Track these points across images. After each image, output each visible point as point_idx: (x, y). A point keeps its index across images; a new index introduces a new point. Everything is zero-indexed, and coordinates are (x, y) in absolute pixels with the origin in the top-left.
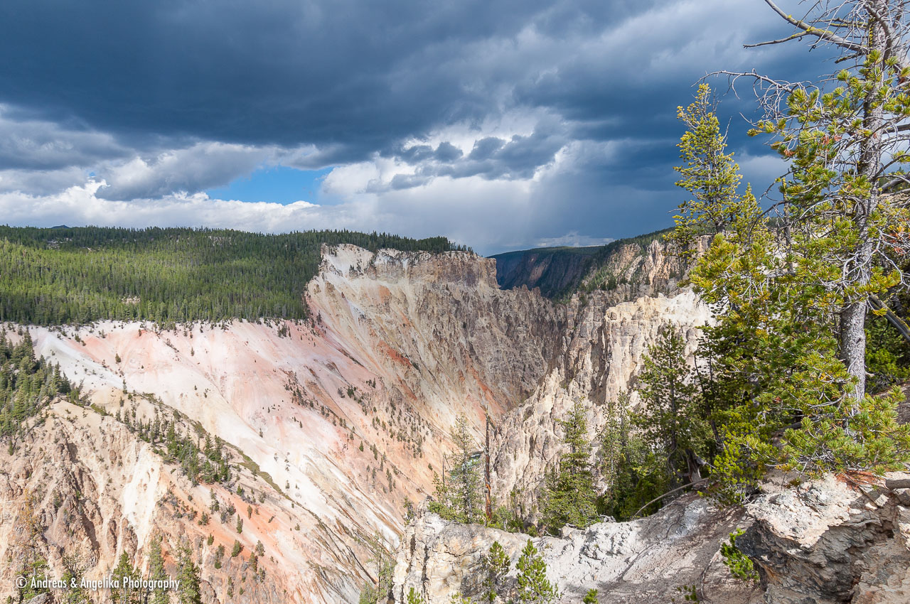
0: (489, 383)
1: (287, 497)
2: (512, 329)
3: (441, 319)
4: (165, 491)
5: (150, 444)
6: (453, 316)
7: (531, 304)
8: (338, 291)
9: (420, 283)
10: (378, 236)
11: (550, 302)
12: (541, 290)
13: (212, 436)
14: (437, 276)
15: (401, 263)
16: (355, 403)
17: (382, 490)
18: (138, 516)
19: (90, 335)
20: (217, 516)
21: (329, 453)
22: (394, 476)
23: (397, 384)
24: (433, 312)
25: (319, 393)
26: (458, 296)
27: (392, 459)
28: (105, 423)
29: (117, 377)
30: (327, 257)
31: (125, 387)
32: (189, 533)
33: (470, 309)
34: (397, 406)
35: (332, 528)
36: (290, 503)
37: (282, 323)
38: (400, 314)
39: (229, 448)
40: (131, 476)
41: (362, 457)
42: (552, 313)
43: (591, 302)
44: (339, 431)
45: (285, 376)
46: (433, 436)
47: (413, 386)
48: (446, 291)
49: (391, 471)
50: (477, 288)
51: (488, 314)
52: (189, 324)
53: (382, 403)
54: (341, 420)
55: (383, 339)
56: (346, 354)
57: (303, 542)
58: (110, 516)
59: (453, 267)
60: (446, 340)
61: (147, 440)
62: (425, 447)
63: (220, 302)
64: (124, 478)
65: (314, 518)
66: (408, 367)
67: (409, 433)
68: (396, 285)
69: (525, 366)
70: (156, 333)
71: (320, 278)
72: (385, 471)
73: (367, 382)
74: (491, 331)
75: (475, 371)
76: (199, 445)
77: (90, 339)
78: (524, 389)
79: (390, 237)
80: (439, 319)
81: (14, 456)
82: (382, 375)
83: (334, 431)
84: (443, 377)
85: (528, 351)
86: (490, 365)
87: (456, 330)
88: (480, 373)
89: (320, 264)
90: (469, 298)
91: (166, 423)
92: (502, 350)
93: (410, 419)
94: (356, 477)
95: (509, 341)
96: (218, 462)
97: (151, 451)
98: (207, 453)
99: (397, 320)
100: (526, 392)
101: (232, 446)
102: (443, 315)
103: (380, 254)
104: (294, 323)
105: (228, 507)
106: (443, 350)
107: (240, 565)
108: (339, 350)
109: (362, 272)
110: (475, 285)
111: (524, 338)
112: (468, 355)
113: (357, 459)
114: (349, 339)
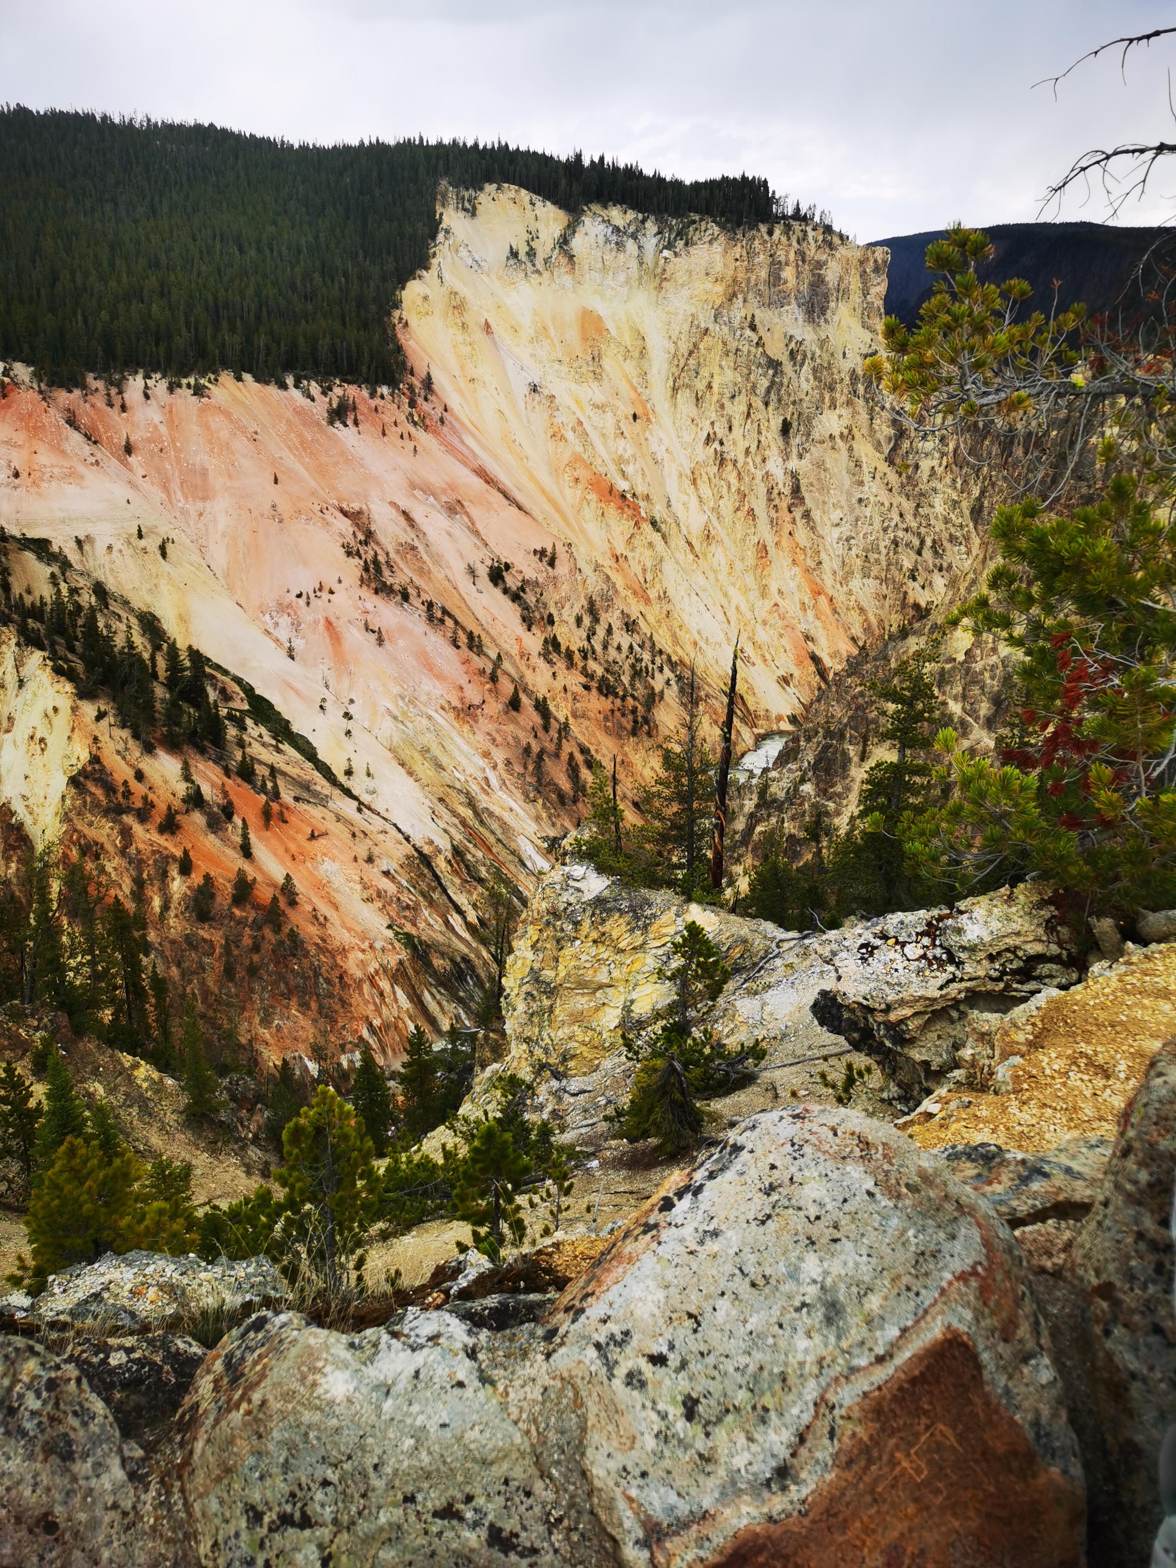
0: (828, 577)
1: (348, 793)
2: (906, 445)
3: (730, 409)
4: (85, 756)
5: (46, 654)
6: (758, 403)
8: (476, 314)
9: (682, 305)
10: (586, 162)
13: (181, 644)
15: (639, 246)
16: (505, 602)
17: (555, 798)
18: (31, 802)
20: (199, 819)
21: (443, 708)
22: (585, 772)
23: (606, 563)
24: (709, 387)
25: (422, 571)
26: (777, 350)
27: (583, 734)
30: (451, 218)
32: (141, 846)
33: (805, 386)
34: (602, 615)
35: (441, 862)
36: (354, 804)
37: (338, 391)
38: (628, 387)
39: (221, 677)
40: (11, 718)
41: (517, 723)
44: (466, 662)
45: (344, 524)
46: (682, 691)
47: (644, 571)
48: (748, 332)
49: (579, 758)
51: (849, 403)
52: (116, 376)
53: (567, 604)
54: (470, 636)
55: (579, 448)
56: (489, 481)
57: (383, 887)
59: (774, 267)
60: (735, 463)
61: (39, 646)
65: (404, 841)
66: (636, 524)
67: (626, 679)
68: (621, 309)
69: (922, 542)
71: (431, 278)
72: (564, 756)
73: (535, 552)
74: (851, 449)
75: (797, 546)
76: (154, 665)
78: (910, 600)
79: (616, 169)
80: (723, 406)
82: (572, 539)
83: (455, 658)
84: (719, 556)
85: (939, 506)
86: (836, 533)
87: (763, 439)
88: (809, 552)
89: (433, 237)
90: (805, 356)
91: (79, 608)
92: (872, 499)
93: (631, 647)
94: (501, 766)
95: (893, 478)
96: (197, 707)
97: (48, 669)
98: (171, 684)
99: (618, 403)
100: (916, 606)
101: (226, 672)
102: (733, 397)
103: (587, 220)
104: (365, 393)
105: (220, 801)
106: (725, 489)
107: (250, 920)
108: (474, 470)
109: (540, 266)
110: (826, 321)
111: (933, 473)
112: (784, 505)
113: (504, 727)
114: (499, 443)
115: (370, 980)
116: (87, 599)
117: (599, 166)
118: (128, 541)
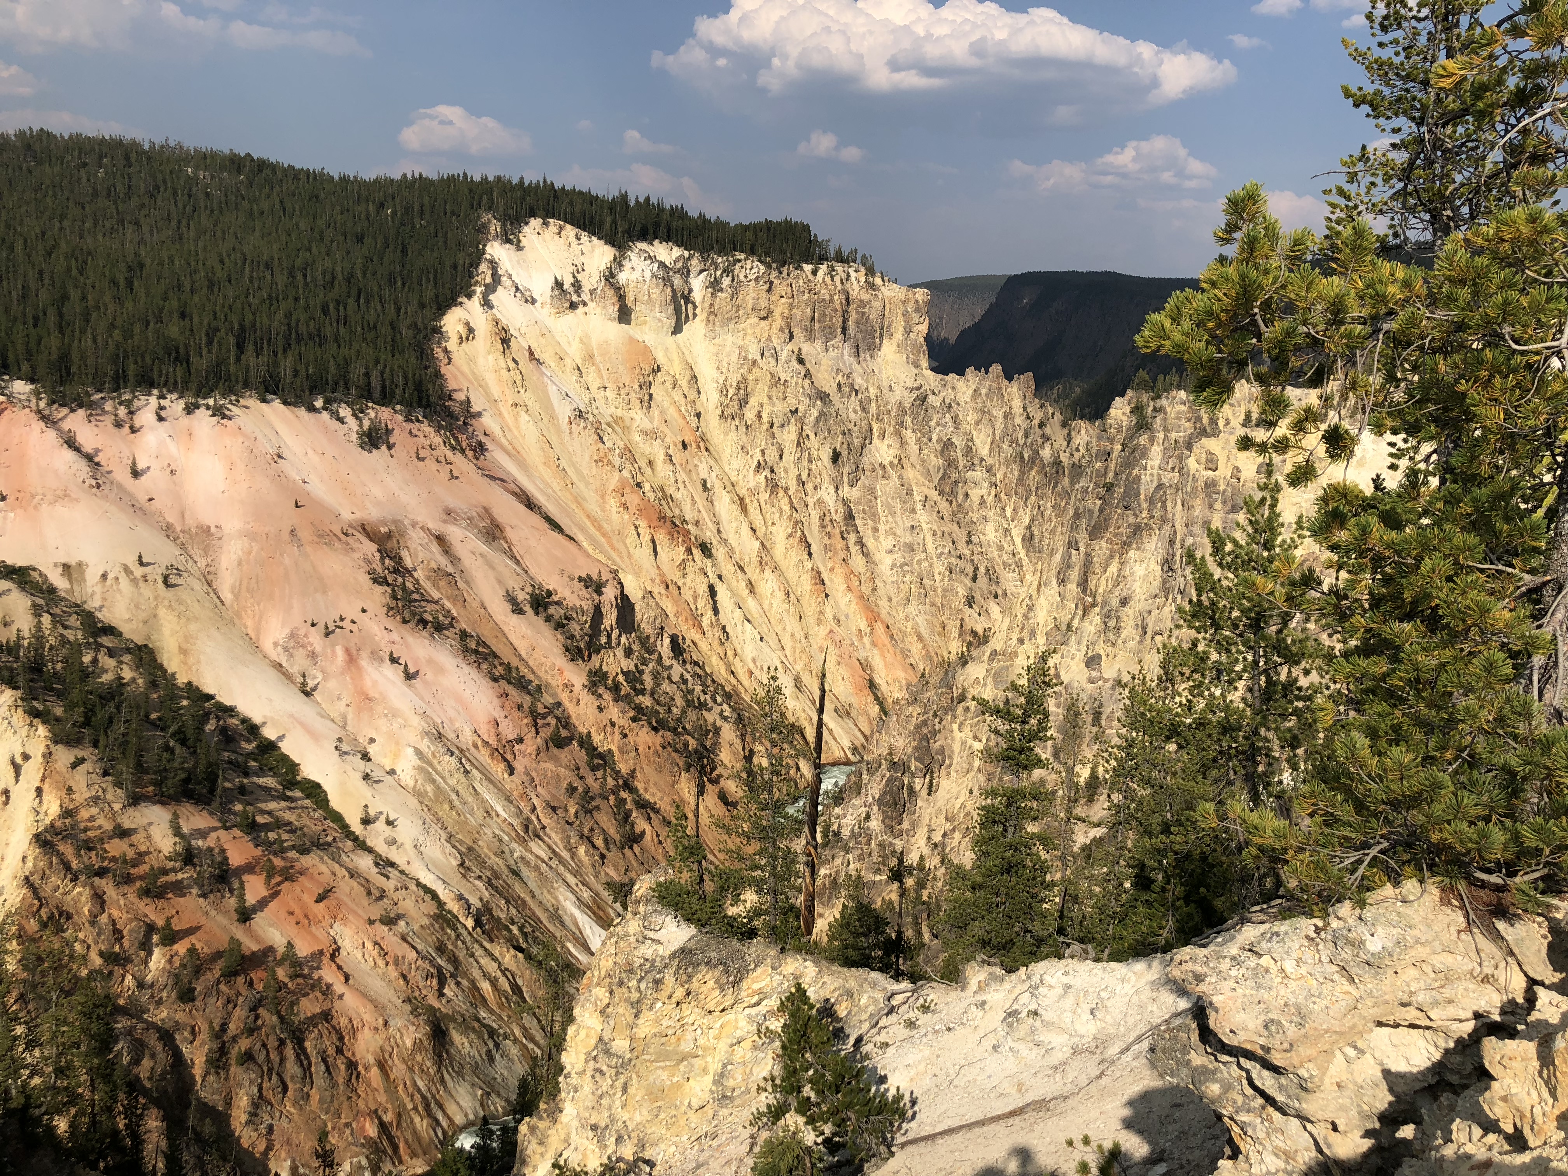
0: (883, 603)
1: (363, 845)
2: (955, 475)
3: (780, 437)
4: (55, 810)
5: (18, 694)
6: (809, 431)
7: (1008, 416)
8: (520, 341)
9: (731, 338)
10: (632, 203)
11: (1058, 415)
12: (1038, 381)
13: (180, 681)
14: (777, 323)
15: (687, 282)
16: (547, 631)
17: (601, 843)
21: (476, 746)
22: (634, 814)
23: (655, 591)
24: (759, 416)
25: (457, 598)
26: (826, 381)
30: (495, 250)
32: (116, 913)
33: (852, 416)
34: (651, 645)
35: (470, 924)
36: (370, 859)
37: (370, 413)
38: (676, 415)
39: (223, 716)
41: (556, 760)
42: (1060, 442)
43: (1159, 421)
44: (504, 696)
45: (370, 548)
46: (737, 722)
47: (695, 597)
48: (796, 365)
49: (626, 799)
50: (872, 364)
51: (898, 433)
52: (127, 396)
53: (614, 633)
54: (508, 668)
55: (625, 474)
56: (530, 505)
57: (400, 954)
59: (819, 304)
60: (786, 489)
61: (12, 684)
63: (210, 343)
65: (428, 898)
66: (688, 550)
67: (677, 712)
68: (669, 340)
69: (976, 569)
70: (39, 412)
71: (475, 305)
73: (580, 579)
74: (900, 477)
75: (852, 572)
78: (968, 627)
79: (661, 209)
80: (773, 436)
82: (619, 565)
83: (491, 693)
84: (771, 583)
85: (990, 534)
86: (889, 560)
87: (813, 467)
88: (863, 579)
89: (475, 266)
92: (924, 526)
93: (682, 677)
94: (539, 808)
95: (943, 505)
97: (20, 710)
99: (667, 431)
100: (974, 633)
101: (230, 711)
102: (783, 426)
103: (633, 255)
104: (400, 418)
105: (216, 857)
106: (777, 515)
107: (240, 999)
108: (515, 494)
109: (586, 297)
110: (872, 357)
111: (983, 502)
112: (837, 531)
113: (544, 765)
114: (541, 468)
115: (382, 1066)
116: (73, 633)
117: (645, 206)
118: (127, 570)
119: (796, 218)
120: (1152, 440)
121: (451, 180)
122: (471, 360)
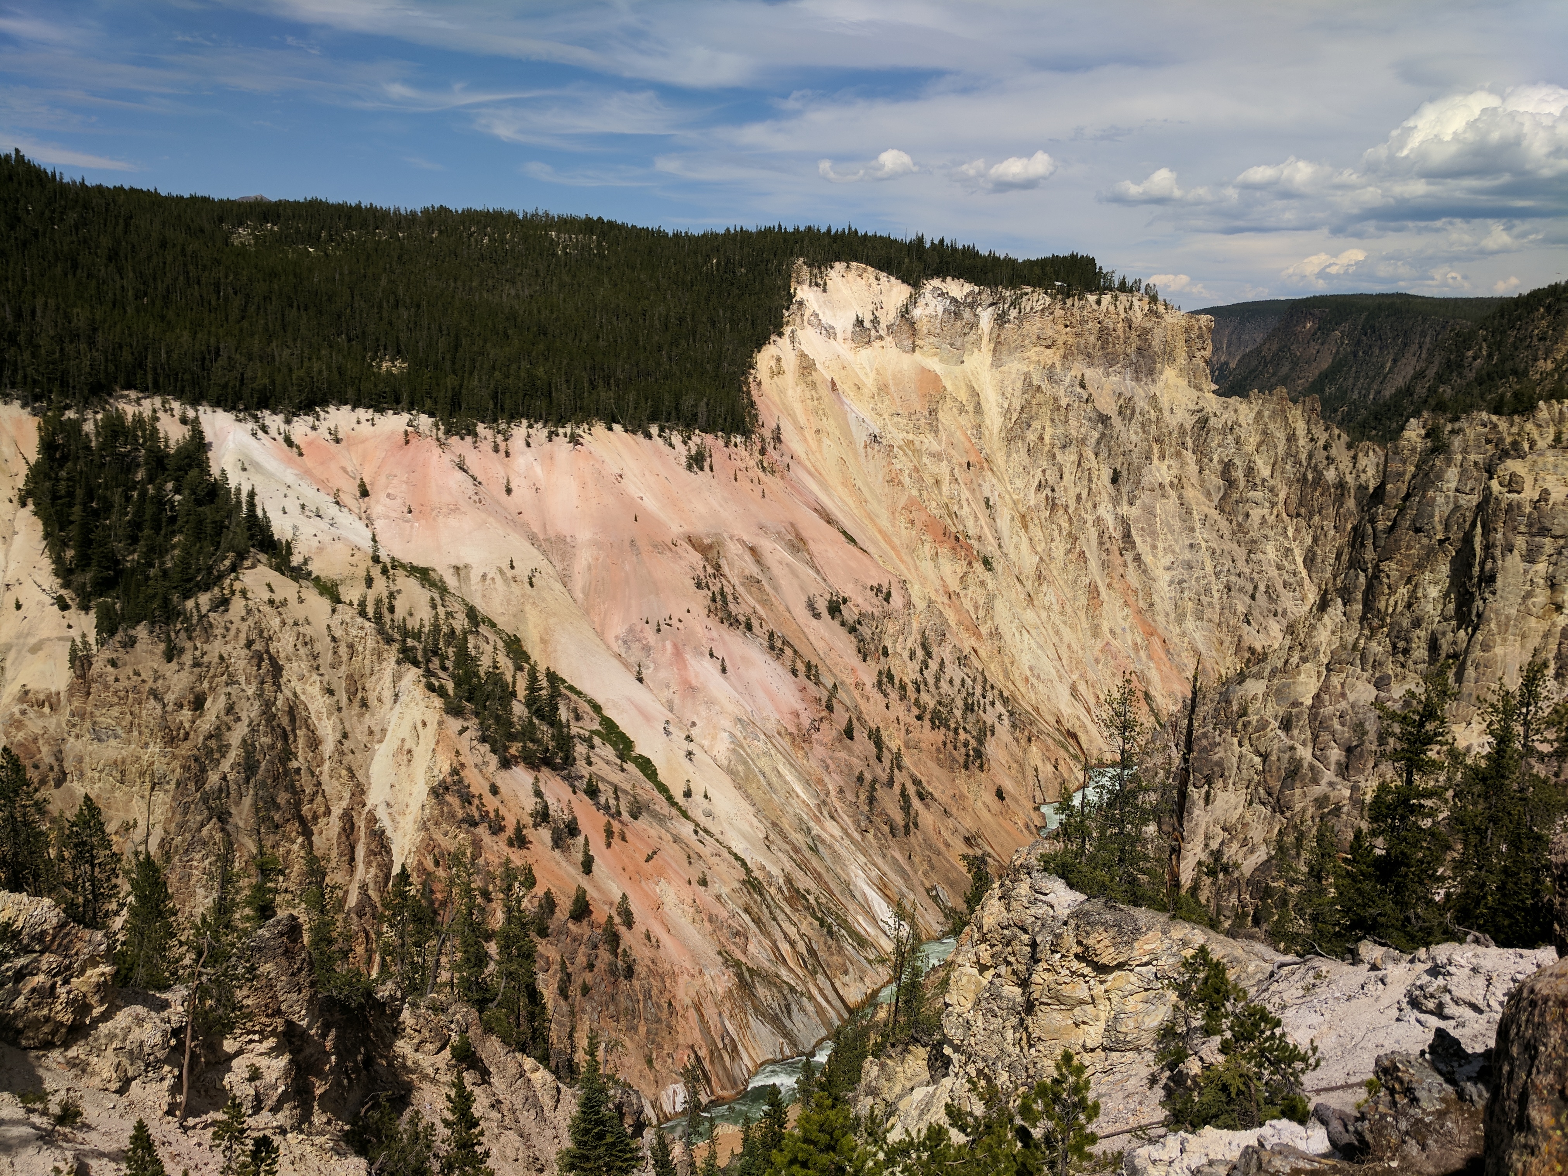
0: (1161, 619)
1: (685, 814)
2: (1235, 496)
3: (1059, 456)
4: (446, 768)
5: (420, 672)
6: (1089, 453)
7: (1291, 438)
8: (824, 373)
9: (1015, 367)
10: (928, 245)
11: (1345, 437)
12: (1324, 403)
13: (542, 668)
14: (1062, 351)
15: (975, 315)
16: (842, 632)
17: (886, 829)
18: (395, 808)
19: (312, 434)
20: (545, 834)
21: (780, 734)
22: (916, 803)
23: (939, 600)
24: (1041, 438)
25: (766, 602)
26: (1108, 406)
27: (916, 765)
28: (338, 617)
29: (360, 526)
30: (804, 292)
31: (376, 549)
32: (491, 858)
33: (1134, 438)
34: (935, 650)
35: (773, 890)
36: (691, 827)
37: (696, 440)
38: (962, 438)
39: (574, 697)
40: (384, 731)
41: (849, 750)
42: (1345, 465)
43: (1457, 442)
44: (803, 689)
45: (695, 557)
46: (1014, 726)
47: (976, 608)
48: (1079, 390)
49: (911, 790)
50: (1155, 390)
51: (1178, 454)
52: (503, 426)
53: (901, 637)
54: (809, 666)
55: (915, 492)
56: (830, 521)
57: (714, 912)
58: (344, 804)
59: (1104, 335)
60: (1066, 508)
61: (416, 663)
62: (991, 748)
63: (568, 380)
64: (371, 733)
65: (737, 864)
66: (970, 563)
67: (958, 713)
68: (958, 369)
69: (1256, 588)
70: (438, 440)
71: (784, 342)
72: (897, 787)
73: (872, 589)
74: (1180, 497)
75: (1129, 588)
76: (514, 683)
77: (310, 444)
78: (1245, 644)
79: (954, 249)
80: (1054, 456)
81: (174, 665)
82: (907, 575)
83: (793, 686)
84: (1049, 595)
85: (1270, 553)
86: (1167, 576)
87: (1093, 486)
88: (1140, 594)
89: (788, 309)
90: (1133, 413)
91: (453, 631)
92: (1203, 544)
93: (963, 680)
94: (833, 793)
95: (1223, 524)
96: (552, 724)
97: (422, 685)
98: (530, 702)
99: (953, 453)
100: (1252, 650)
101: (579, 693)
102: (1064, 447)
103: (927, 292)
104: (721, 442)
105: (567, 817)
106: (1056, 533)
107: (585, 937)
108: (816, 510)
109: (883, 332)
110: (1153, 381)
111: (1264, 521)
112: (1115, 548)
113: (838, 754)
114: (840, 488)
115: (698, 1007)
116: (460, 623)
117: (940, 247)
118: (501, 571)
119: (1082, 252)
120: (1449, 461)
121: (769, 231)
122: (782, 392)
